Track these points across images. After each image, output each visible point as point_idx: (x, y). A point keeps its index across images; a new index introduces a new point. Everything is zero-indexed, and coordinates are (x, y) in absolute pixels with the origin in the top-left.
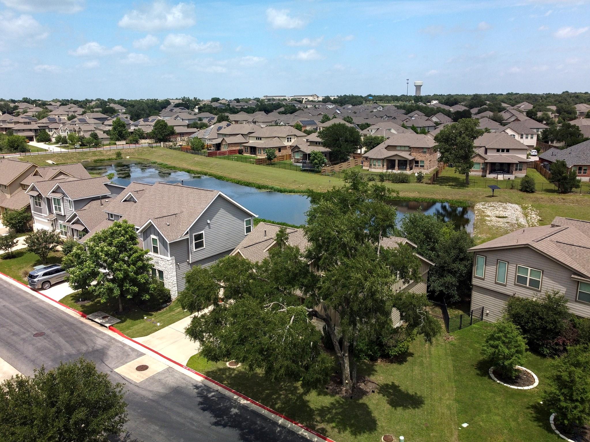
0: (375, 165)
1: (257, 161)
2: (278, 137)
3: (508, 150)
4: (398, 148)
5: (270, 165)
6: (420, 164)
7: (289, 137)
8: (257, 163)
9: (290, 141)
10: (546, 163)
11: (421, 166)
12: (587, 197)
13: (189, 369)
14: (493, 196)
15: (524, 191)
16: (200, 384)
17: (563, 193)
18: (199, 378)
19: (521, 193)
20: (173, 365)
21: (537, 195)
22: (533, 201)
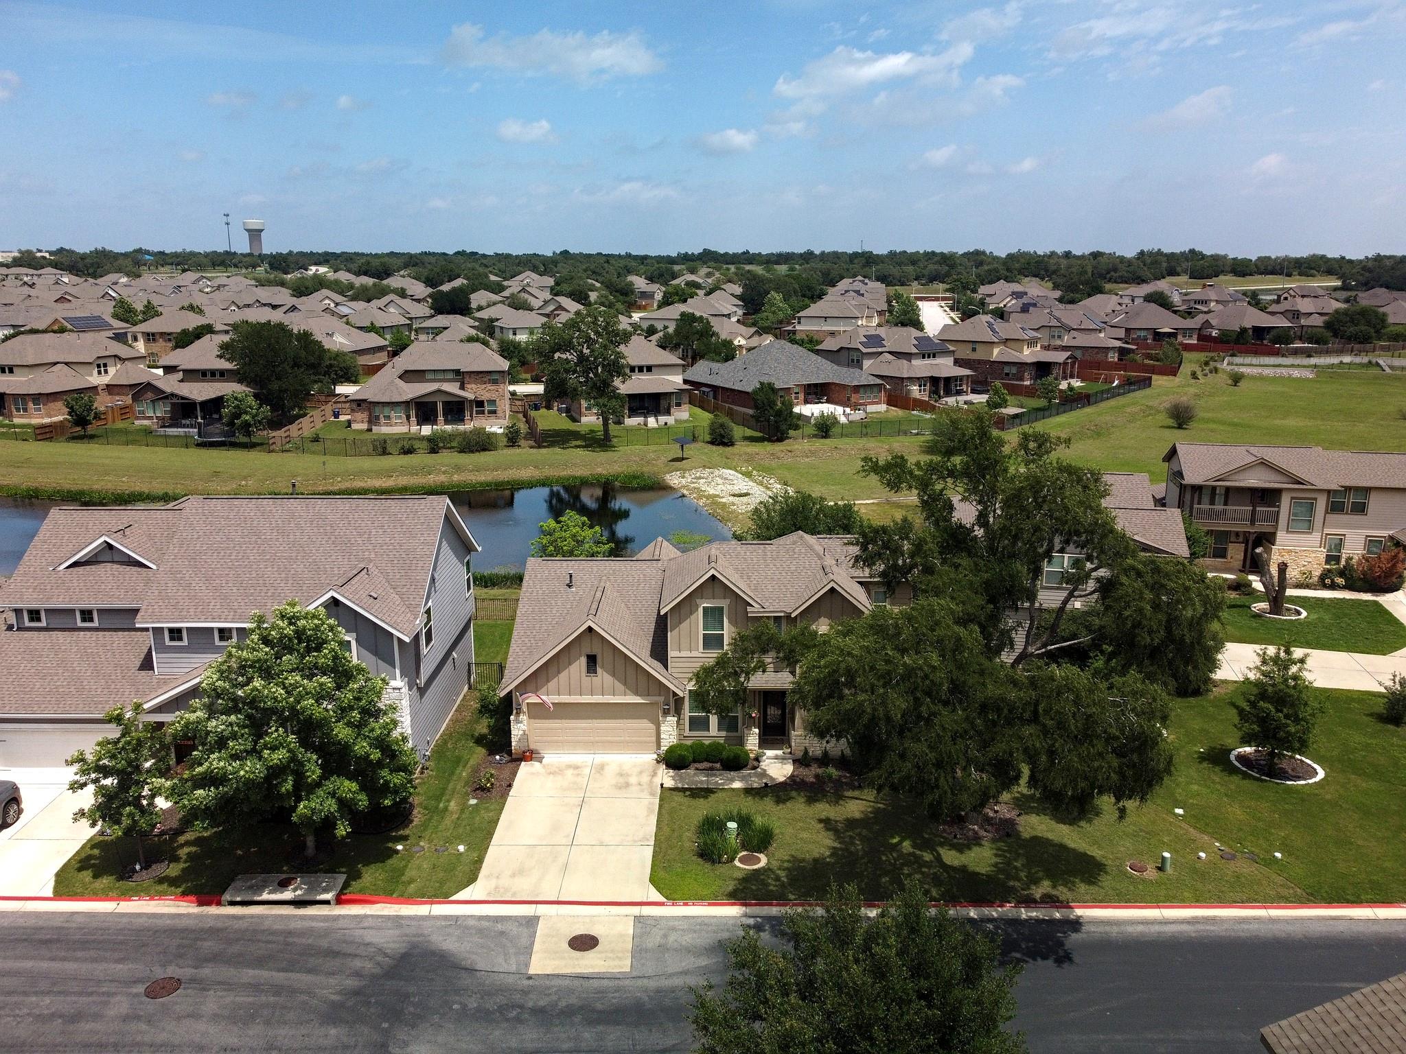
0: (388, 418)
1: (38, 431)
2: (66, 364)
3: (649, 369)
4: (429, 376)
5: (85, 440)
6: (487, 408)
7: (101, 362)
8: (39, 437)
9: (106, 372)
10: (704, 389)
11: (491, 412)
12: (819, 444)
13: (686, 904)
14: (683, 459)
15: (718, 445)
16: (751, 921)
17: (780, 440)
18: (733, 911)
19: (714, 448)
20: (636, 910)
21: (742, 448)
22: (747, 461)
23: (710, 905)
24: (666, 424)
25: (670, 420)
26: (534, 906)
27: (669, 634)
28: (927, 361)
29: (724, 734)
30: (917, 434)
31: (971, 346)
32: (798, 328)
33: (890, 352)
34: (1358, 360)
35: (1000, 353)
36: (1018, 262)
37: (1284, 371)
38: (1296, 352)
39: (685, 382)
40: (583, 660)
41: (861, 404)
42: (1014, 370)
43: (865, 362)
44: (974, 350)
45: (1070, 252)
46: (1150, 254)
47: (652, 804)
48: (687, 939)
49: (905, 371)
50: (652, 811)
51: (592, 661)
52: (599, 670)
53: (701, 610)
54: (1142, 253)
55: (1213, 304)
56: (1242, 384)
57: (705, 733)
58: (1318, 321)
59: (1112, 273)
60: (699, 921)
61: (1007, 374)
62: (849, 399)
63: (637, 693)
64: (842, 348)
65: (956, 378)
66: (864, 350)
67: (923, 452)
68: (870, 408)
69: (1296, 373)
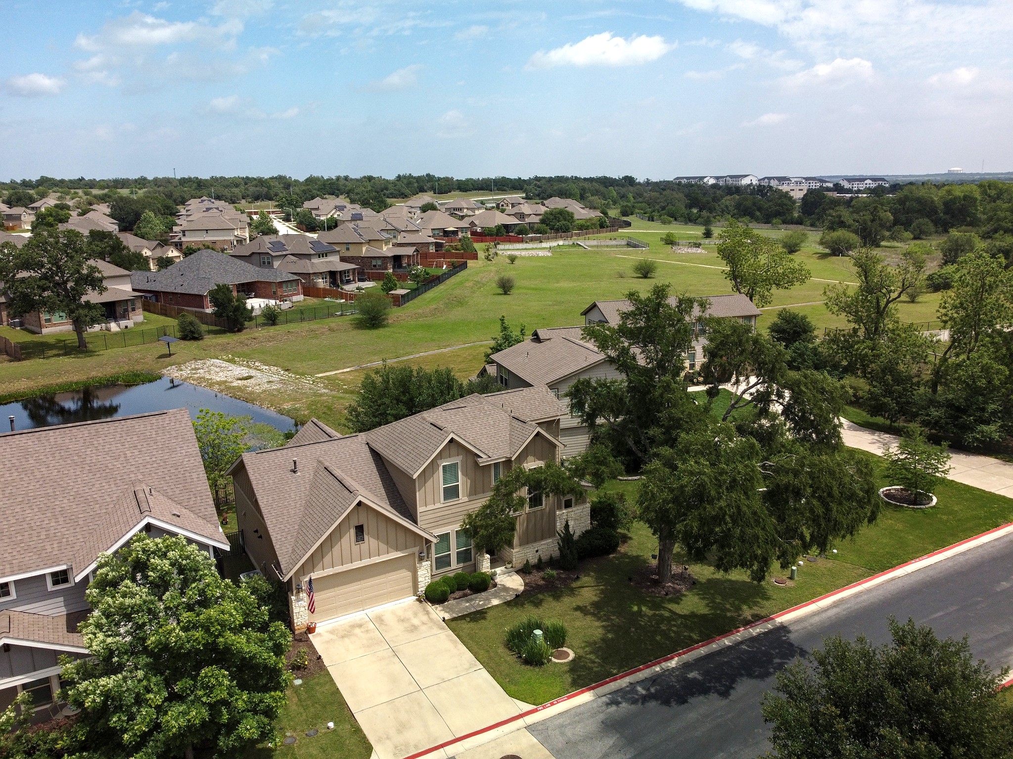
10: (148, 295)
12: (272, 330)
13: (552, 704)
14: (170, 355)
15: (190, 339)
16: (604, 699)
17: (240, 330)
18: (586, 697)
19: (187, 343)
20: (520, 723)
21: (210, 340)
22: (222, 350)
23: (569, 698)
24: (126, 327)
25: (130, 323)
26: (442, 749)
27: (417, 493)
28: (322, 260)
29: (461, 565)
30: (342, 315)
31: (345, 246)
32: (183, 239)
33: (291, 254)
34: (566, 243)
35: (367, 250)
36: (316, 184)
37: (534, 253)
38: (532, 240)
39: (134, 290)
40: (353, 531)
41: (287, 296)
42: (379, 263)
43: (274, 263)
44: (348, 249)
45: (348, 176)
46: (405, 177)
47: (448, 636)
48: (580, 730)
49: (310, 268)
50: (455, 642)
51: (360, 530)
52: (366, 537)
53: (441, 469)
54: (399, 176)
55: (465, 210)
56: (516, 262)
57: (448, 569)
58: (536, 219)
59: (385, 191)
60: (573, 712)
61: (375, 266)
62: (275, 293)
63: (397, 549)
64: (253, 253)
65: (345, 272)
66: (273, 254)
67: (355, 328)
68: (295, 298)
69: (541, 253)
